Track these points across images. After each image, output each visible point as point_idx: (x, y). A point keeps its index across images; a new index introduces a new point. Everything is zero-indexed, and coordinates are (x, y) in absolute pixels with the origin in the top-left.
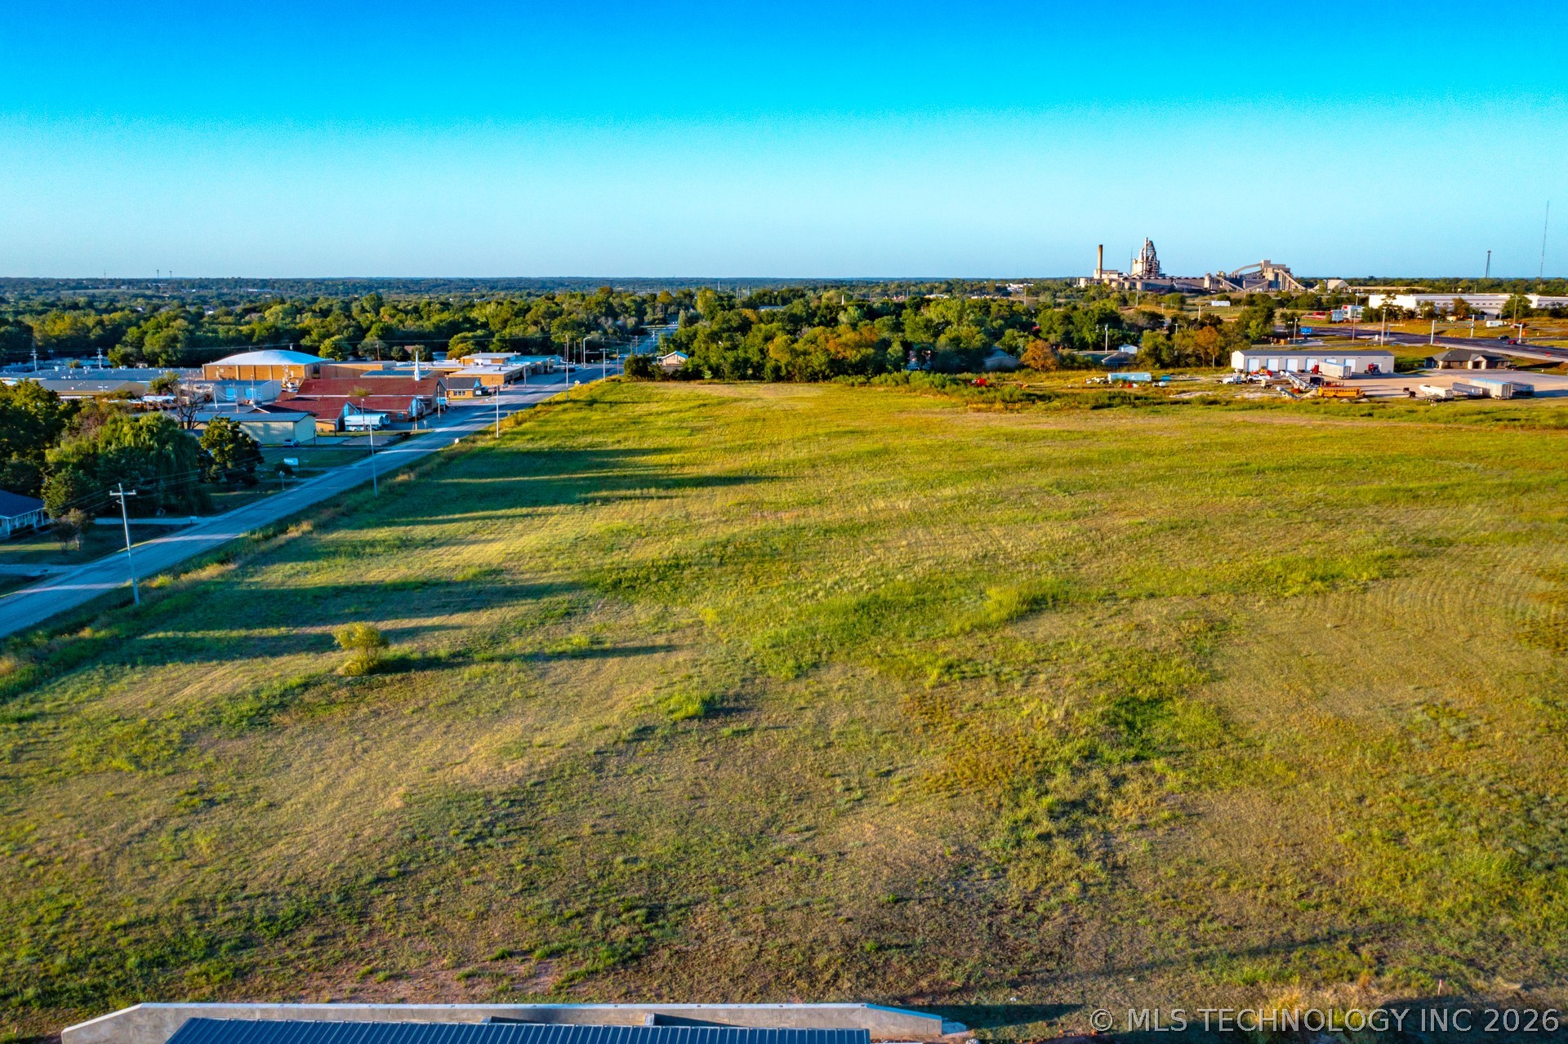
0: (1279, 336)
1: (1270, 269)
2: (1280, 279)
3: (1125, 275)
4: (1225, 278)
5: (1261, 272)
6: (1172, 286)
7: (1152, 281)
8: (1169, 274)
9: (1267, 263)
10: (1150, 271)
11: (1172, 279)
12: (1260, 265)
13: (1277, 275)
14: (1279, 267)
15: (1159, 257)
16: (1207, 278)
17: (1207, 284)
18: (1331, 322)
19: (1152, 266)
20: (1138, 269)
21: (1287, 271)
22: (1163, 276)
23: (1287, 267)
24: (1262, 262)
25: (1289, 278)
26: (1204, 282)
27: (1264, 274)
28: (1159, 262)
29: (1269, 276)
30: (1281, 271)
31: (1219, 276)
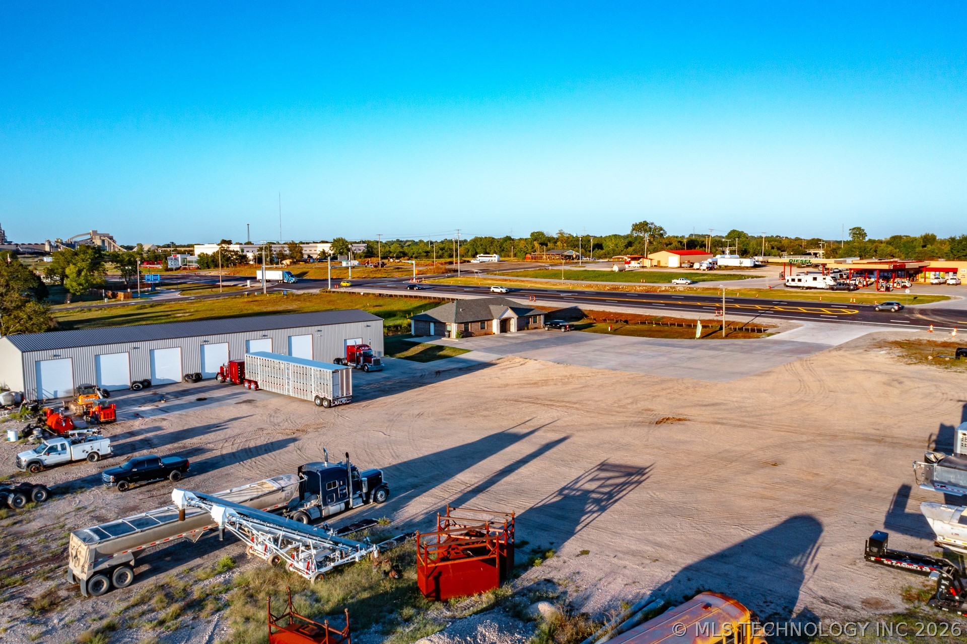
0: (115, 288)
1: (98, 237)
2: (106, 244)
4: (62, 244)
5: (91, 239)
6: (18, 250)
8: (15, 242)
9: (95, 233)
11: (17, 245)
12: (90, 234)
13: (103, 241)
14: (104, 235)
16: (47, 244)
17: (47, 248)
18: (167, 270)
21: (111, 238)
22: (10, 243)
23: (110, 235)
24: (91, 232)
25: (113, 243)
26: (45, 247)
27: (93, 241)
28: (4, 231)
29: (98, 242)
30: (106, 238)
31: (57, 242)
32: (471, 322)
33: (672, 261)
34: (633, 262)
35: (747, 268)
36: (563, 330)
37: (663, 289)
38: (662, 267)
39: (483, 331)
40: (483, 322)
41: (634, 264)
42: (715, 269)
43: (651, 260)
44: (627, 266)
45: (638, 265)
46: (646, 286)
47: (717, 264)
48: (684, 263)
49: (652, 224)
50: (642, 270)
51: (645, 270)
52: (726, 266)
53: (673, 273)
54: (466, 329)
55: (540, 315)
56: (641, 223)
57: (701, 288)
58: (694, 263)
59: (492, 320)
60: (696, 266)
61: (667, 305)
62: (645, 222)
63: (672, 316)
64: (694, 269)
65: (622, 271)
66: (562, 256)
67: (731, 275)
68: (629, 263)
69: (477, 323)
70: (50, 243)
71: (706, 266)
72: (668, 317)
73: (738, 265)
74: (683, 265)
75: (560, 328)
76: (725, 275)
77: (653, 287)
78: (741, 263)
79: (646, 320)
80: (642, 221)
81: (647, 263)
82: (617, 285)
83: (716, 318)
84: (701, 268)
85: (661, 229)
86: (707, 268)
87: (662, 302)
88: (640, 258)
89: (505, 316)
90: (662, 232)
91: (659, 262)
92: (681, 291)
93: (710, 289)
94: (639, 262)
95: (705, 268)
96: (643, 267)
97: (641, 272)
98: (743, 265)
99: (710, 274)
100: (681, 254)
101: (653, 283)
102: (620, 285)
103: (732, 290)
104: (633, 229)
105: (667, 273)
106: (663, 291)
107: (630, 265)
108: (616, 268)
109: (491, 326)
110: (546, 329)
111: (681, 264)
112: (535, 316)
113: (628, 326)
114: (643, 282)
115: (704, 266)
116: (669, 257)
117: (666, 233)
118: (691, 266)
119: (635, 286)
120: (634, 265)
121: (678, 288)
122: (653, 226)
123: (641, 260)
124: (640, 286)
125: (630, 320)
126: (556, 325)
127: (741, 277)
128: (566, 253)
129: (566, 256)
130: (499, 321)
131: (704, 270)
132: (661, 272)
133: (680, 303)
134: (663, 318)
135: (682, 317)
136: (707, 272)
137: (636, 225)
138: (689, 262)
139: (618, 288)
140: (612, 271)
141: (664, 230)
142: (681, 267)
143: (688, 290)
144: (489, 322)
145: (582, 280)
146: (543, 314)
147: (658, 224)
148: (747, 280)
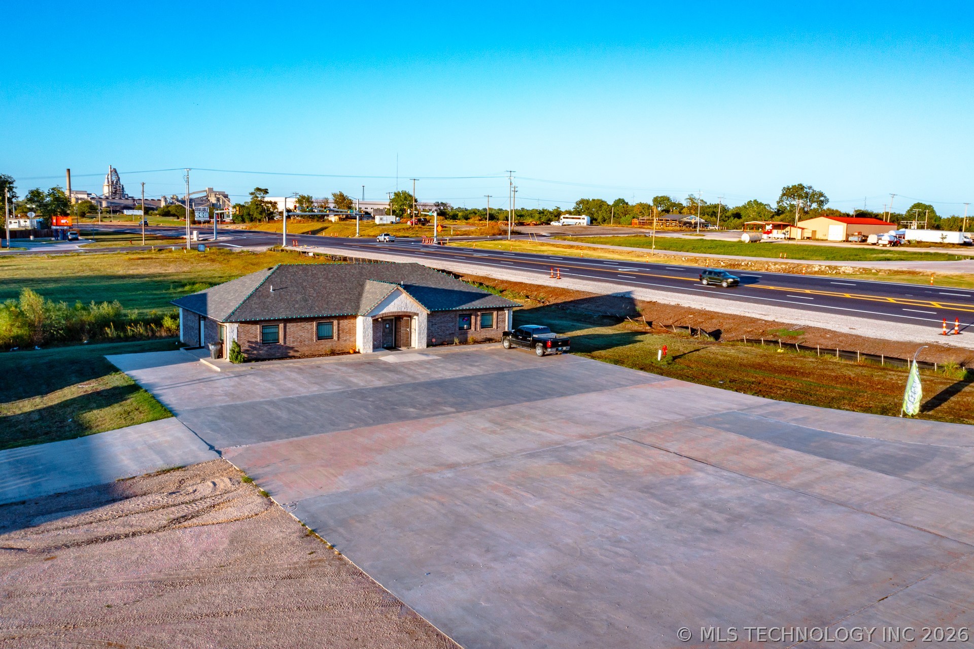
1: (213, 195)
2: (221, 203)
3: (93, 195)
4: (178, 200)
5: (207, 196)
6: (134, 205)
7: (117, 200)
8: (131, 196)
9: (211, 190)
10: (115, 193)
11: (134, 199)
12: (206, 191)
13: (218, 200)
14: (220, 193)
15: (122, 182)
16: (163, 200)
17: (163, 204)
19: (117, 189)
20: (106, 191)
21: (226, 196)
23: (226, 193)
24: (207, 189)
25: (227, 202)
26: (160, 203)
27: (209, 198)
28: (123, 186)
29: (213, 200)
30: (221, 197)
31: (172, 198)
32: (286, 321)
33: (835, 232)
34: (775, 231)
35: (953, 245)
36: (539, 351)
37: (816, 269)
38: (818, 240)
39: (327, 345)
40: (323, 321)
41: (777, 234)
42: (902, 245)
43: (803, 229)
44: (765, 236)
45: (783, 236)
46: (786, 264)
47: (904, 238)
48: (853, 235)
49: (810, 188)
50: (787, 242)
51: (791, 242)
52: (918, 242)
53: (835, 247)
54: (269, 340)
55: (502, 309)
56: (794, 187)
57: (885, 271)
58: (867, 237)
59: (355, 317)
60: (872, 239)
61: (818, 299)
62: (801, 185)
63: (829, 327)
64: (868, 245)
65: (755, 241)
66: (680, 222)
67: (931, 254)
68: (769, 232)
69: (307, 325)
70: (165, 199)
71: (888, 239)
72: (818, 329)
73: (939, 240)
74: (850, 239)
75: (533, 345)
76: (921, 254)
77: (798, 265)
78: (943, 238)
79: (763, 334)
80: (796, 184)
81: (795, 233)
82: (738, 261)
83: (943, 340)
84: (880, 242)
85: (821, 195)
86: (890, 242)
87: (808, 291)
88: (787, 226)
89: (392, 308)
90: (822, 199)
91: (814, 232)
92: (849, 274)
93: (903, 272)
94: (784, 231)
95: (887, 242)
96: (790, 239)
97: (785, 244)
98: (946, 241)
99: (896, 252)
100: (848, 223)
101: (800, 259)
102: (743, 261)
103: (946, 277)
104: (784, 195)
105: (825, 247)
106: (816, 272)
107: (770, 235)
108: (746, 237)
109: (352, 331)
110: (506, 344)
111: (848, 236)
112: (487, 312)
113: (714, 348)
114: (782, 258)
115: (886, 239)
116: (831, 227)
117: (827, 200)
118: (864, 241)
119: (767, 263)
120: (777, 236)
121: (843, 269)
122: (811, 191)
123: (788, 229)
124: (775, 264)
125: (728, 331)
126: (524, 339)
127: (951, 257)
128: (685, 219)
129: (685, 223)
130: (370, 320)
131: (884, 245)
132: (815, 246)
133: (847, 296)
134: (806, 329)
135: (854, 332)
136: (888, 248)
137: (788, 189)
138: (860, 233)
139: (739, 265)
140: (741, 242)
141: (825, 197)
142: (847, 241)
143: (861, 273)
144: (344, 323)
145: (687, 251)
146: (509, 308)
147: (817, 189)
148: (963, 261)
